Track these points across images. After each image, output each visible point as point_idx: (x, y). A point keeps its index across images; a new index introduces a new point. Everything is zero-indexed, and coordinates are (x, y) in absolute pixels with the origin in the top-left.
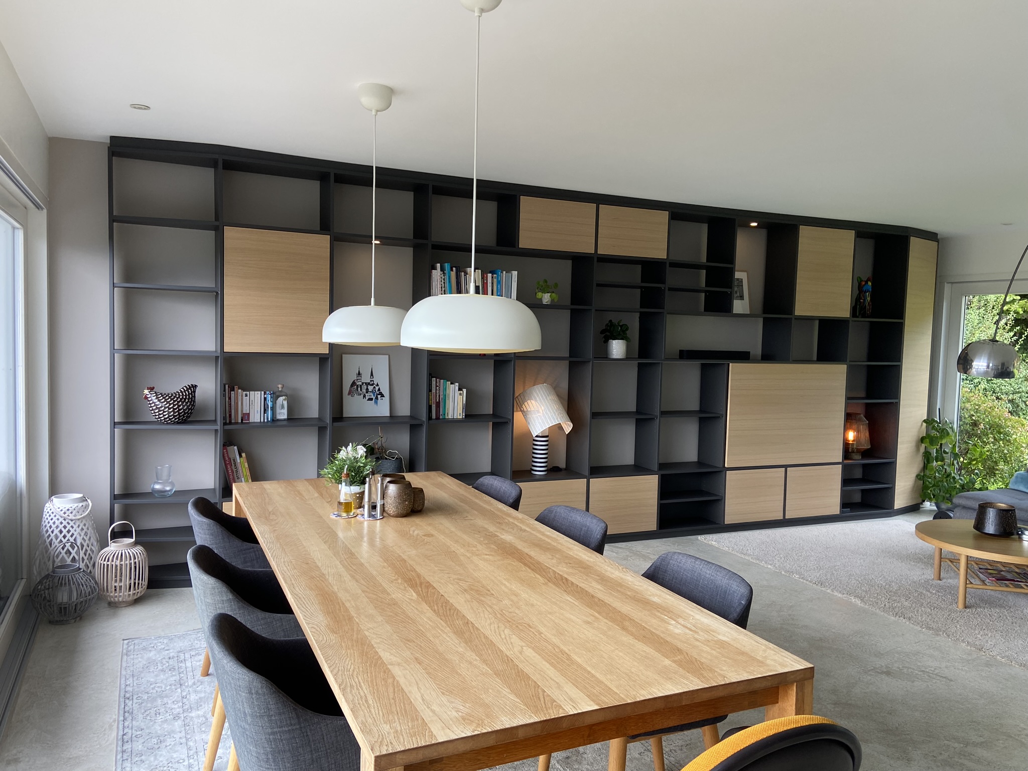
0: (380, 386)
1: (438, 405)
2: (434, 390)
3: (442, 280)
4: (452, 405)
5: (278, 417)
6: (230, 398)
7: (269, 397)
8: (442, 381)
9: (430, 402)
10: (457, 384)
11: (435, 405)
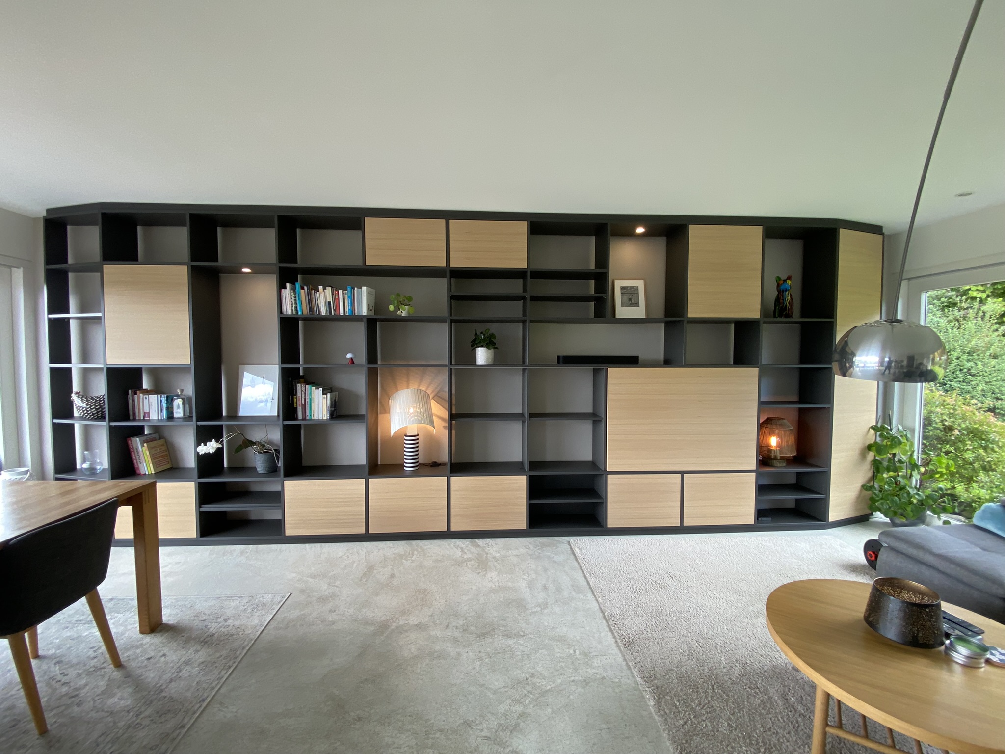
1: (304, 407)
2: (299, 394)
3: (293, 298)
4: (316, 407)
5: (175, 415)
6: (133, 400)
7: (164, 400)
8: (307, 386)
9: (295, 405)
10: (321, 389)
11: (301, 407)
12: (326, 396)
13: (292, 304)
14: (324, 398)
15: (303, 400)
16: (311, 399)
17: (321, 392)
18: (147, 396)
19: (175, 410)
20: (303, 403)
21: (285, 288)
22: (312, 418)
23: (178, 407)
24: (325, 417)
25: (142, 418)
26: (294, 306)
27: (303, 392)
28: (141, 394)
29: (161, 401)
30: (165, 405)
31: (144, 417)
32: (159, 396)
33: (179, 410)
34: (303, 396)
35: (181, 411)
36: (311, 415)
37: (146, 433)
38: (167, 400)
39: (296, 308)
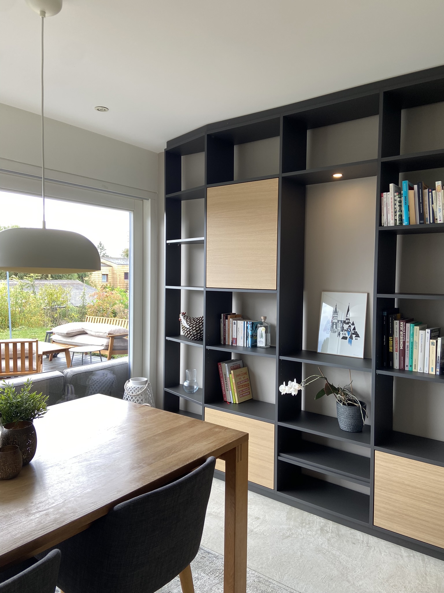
1: (403, 353)
2: (396, 335)
3: (398, 204)
4: (420, 355)
5: (259, 345)
6: (225, 325)
7: (249, 326)
8: (408, 325)
9: (391, 348)
10: (428, 331)
11: (398, 353)
12: (435, 341)
13: (396, 212)
14: (433, 343)
15: (401, 343)
16: (412, 343)
17: (428, 335)
18: (236, 321)
19: (259, 339)
20: (401, 348)
21: (388, 191)
22: (414, 370)
23: (262, 336)
24: (432, 371)
25: (231, 344)
26: (398, 214)
27: (401, 333)
28: (231, 319)
29: (247, 327)
30: (250, 333)
31: (232, 343)
32: (246, 322)
33: (261, 339)
34: (402, 338)
35: (264, 340)
36: (411, 366)
37: (233, 358)
38: (252, 327)
39: (401, 216)
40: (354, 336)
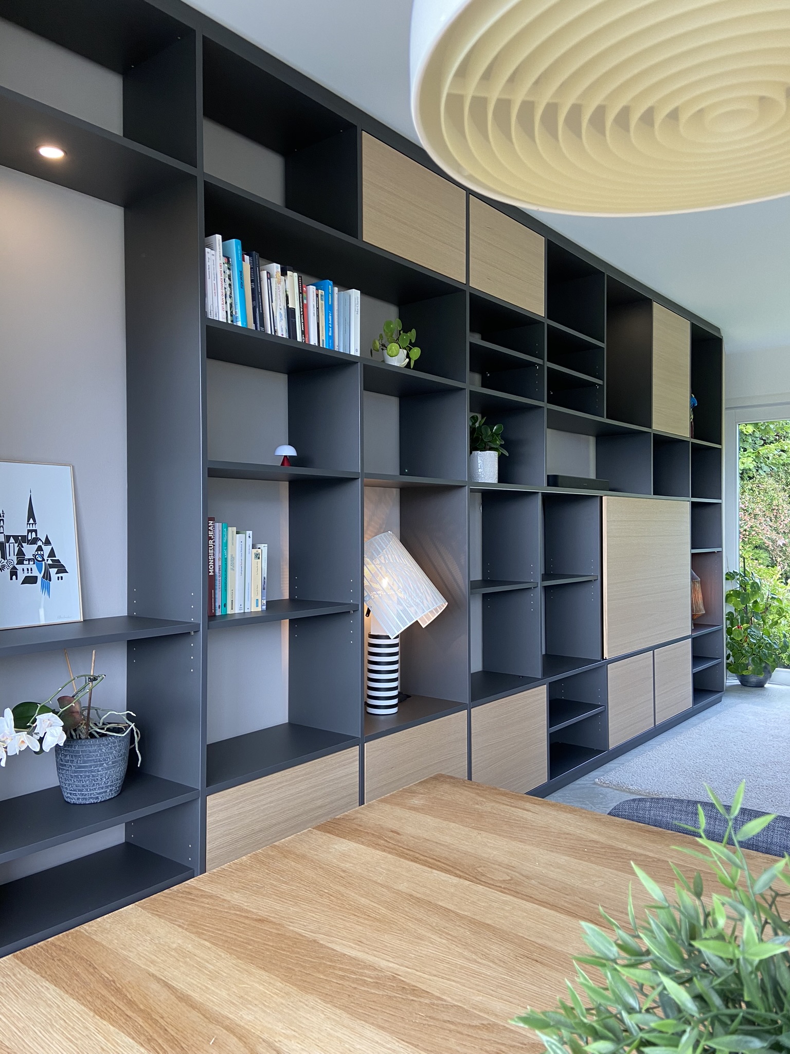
0: (53, 545)
1: (213, 582)
3: (226, 279)
4: (238, 580)
8: (218, 526)
10: (248, 533)
12: (257, 551)
14: (256, 556)
15: (211, 563)
16: (225, 560)
17: (250, 542)
20: (211, 574)
22: (229, 612)
24: (257, 606)
27: (211, 542)
34: (211, 552)
36: (225, 605)
39: (233, 308)
40: (53, 571)
